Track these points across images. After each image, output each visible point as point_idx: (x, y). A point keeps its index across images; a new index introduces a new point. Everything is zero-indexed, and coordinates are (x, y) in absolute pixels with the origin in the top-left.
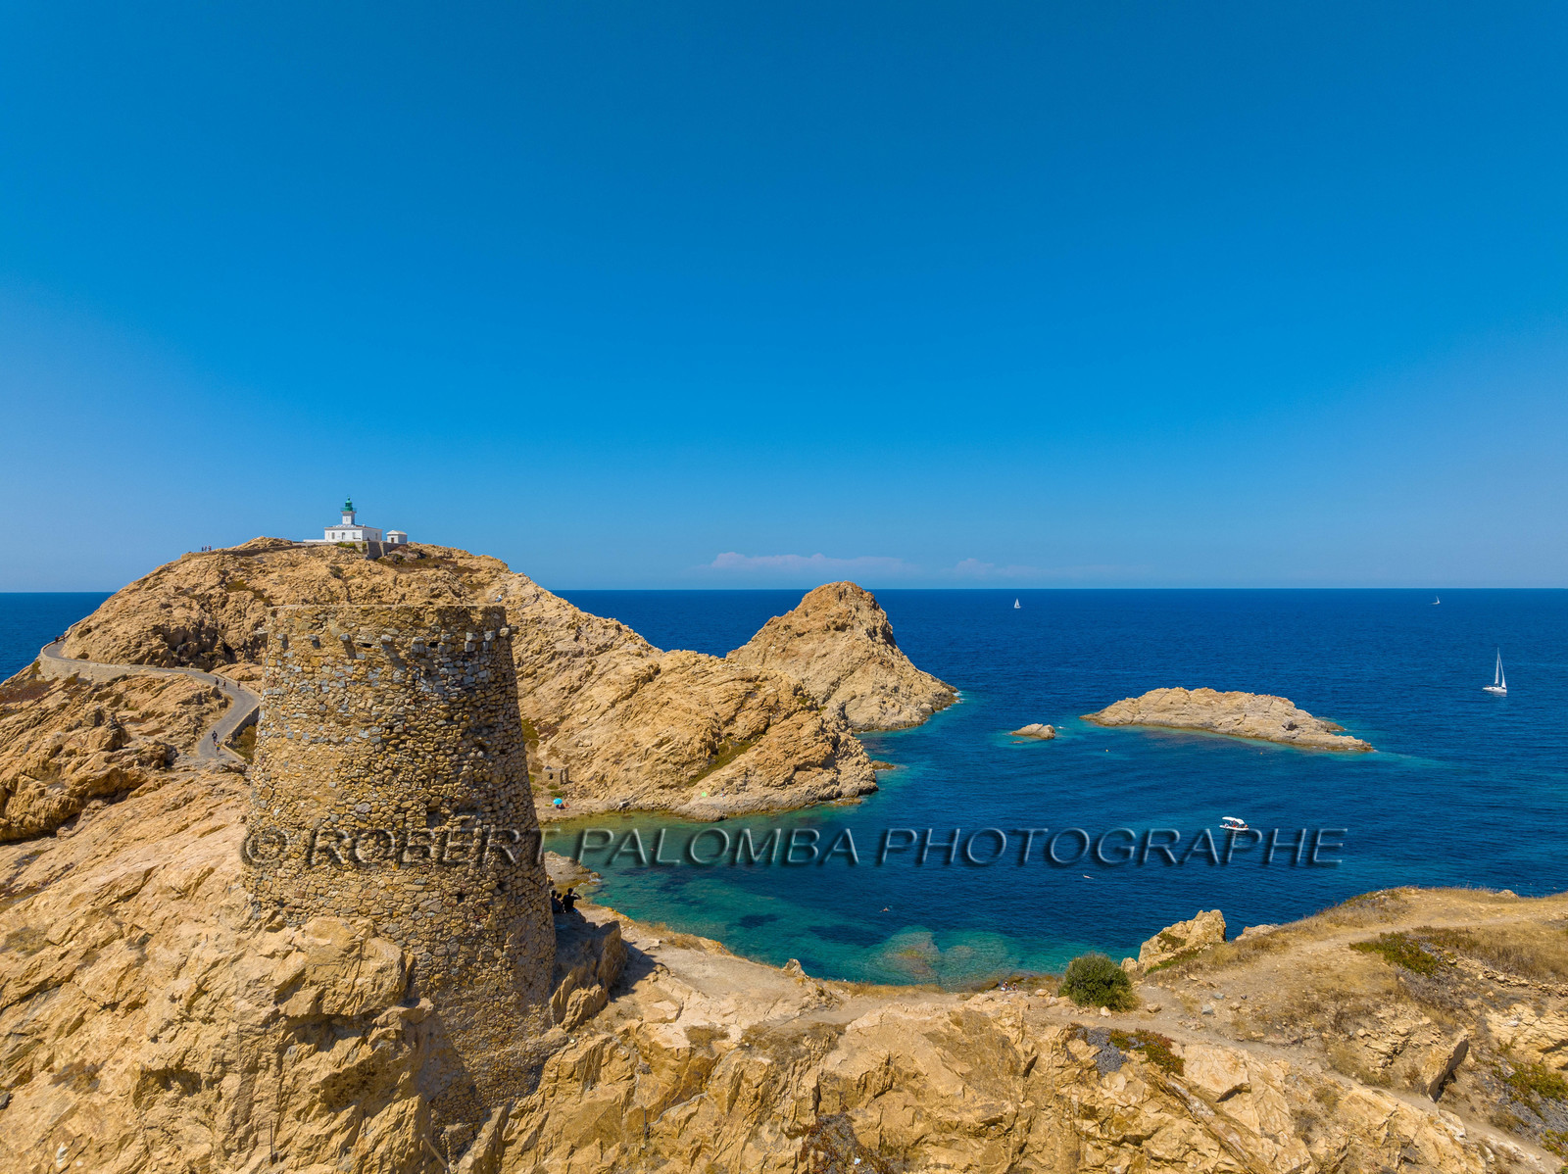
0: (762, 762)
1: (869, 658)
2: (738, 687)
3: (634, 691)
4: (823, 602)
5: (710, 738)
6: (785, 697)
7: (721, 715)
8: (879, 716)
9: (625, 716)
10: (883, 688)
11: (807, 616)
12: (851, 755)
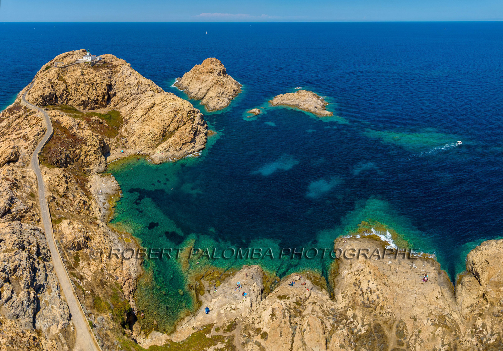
0: (174, 143)
2: (173, 114)
3: (147, 112)
5: (162, 133)
6: (184, 116)
7: (167, 124)
9: (144, 121)
12: (201, 134)
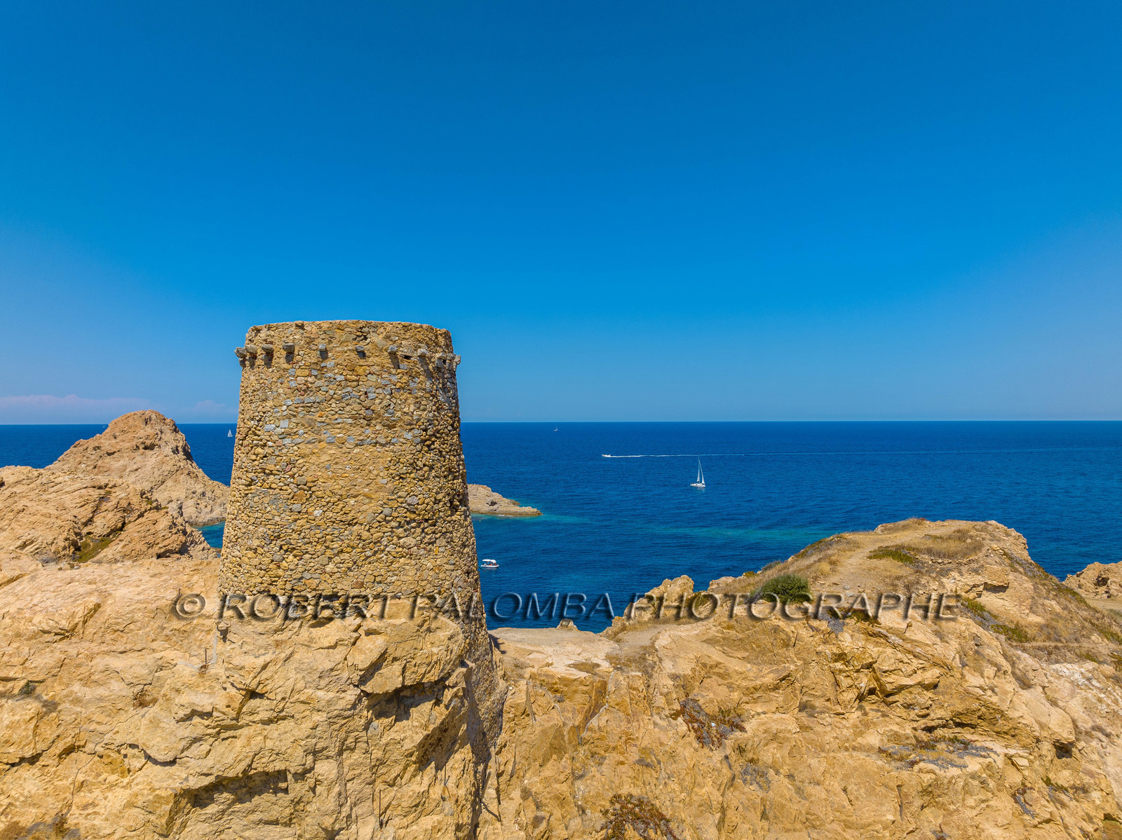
0: (128, 553)
1: (177, 471)
2: (93, 493)
4: (130, 427)
5: (73, 537)
6: (135, 500)
7: (79, 517)
8: (196, 515)
10: (194, 493)
11: (115, 438)
12: (196, 543)
